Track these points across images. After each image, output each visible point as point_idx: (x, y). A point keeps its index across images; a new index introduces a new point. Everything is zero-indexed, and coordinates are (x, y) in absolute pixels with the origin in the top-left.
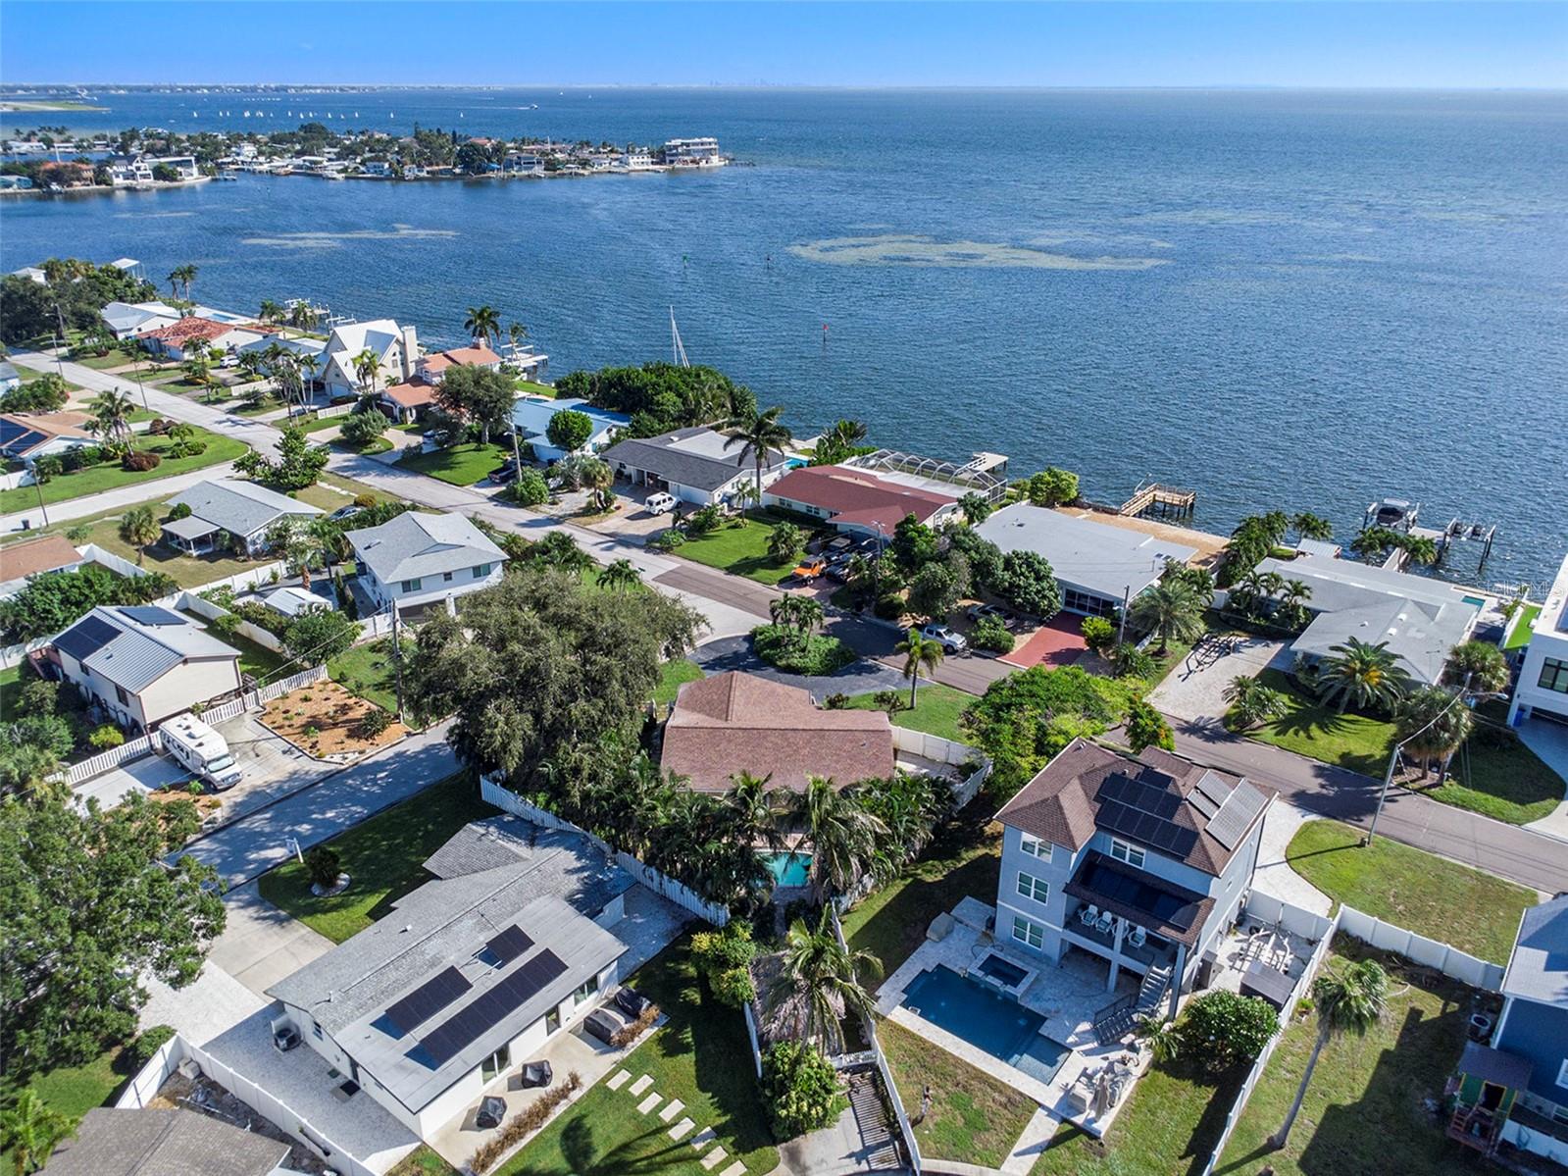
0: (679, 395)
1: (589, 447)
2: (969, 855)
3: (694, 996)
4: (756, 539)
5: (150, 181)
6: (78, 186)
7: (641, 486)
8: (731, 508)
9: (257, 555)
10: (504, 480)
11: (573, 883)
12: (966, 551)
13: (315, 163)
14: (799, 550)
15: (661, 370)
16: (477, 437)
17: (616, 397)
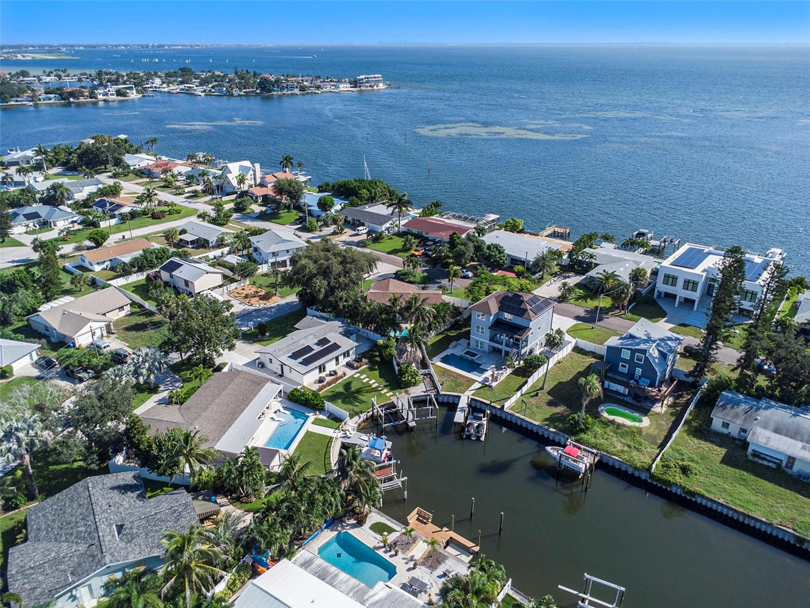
0: (369, 191)
1: (333, 211)
2: (464, 330)
3: (378, 359)
4: (398, 243)
5: (115, 97)
6: (82, 99)
7: (354, 225)
8: (389, 232)
9: (213, 247)
10: (300, 223)
11: (341, 330)
12: (473, 242)
13: (190, 87)
14: (414, 246)
15: (361, 181)
16: (288, 207)
17: (343, 192)
